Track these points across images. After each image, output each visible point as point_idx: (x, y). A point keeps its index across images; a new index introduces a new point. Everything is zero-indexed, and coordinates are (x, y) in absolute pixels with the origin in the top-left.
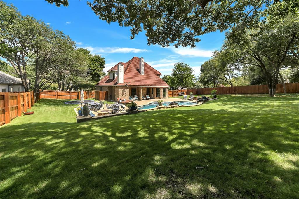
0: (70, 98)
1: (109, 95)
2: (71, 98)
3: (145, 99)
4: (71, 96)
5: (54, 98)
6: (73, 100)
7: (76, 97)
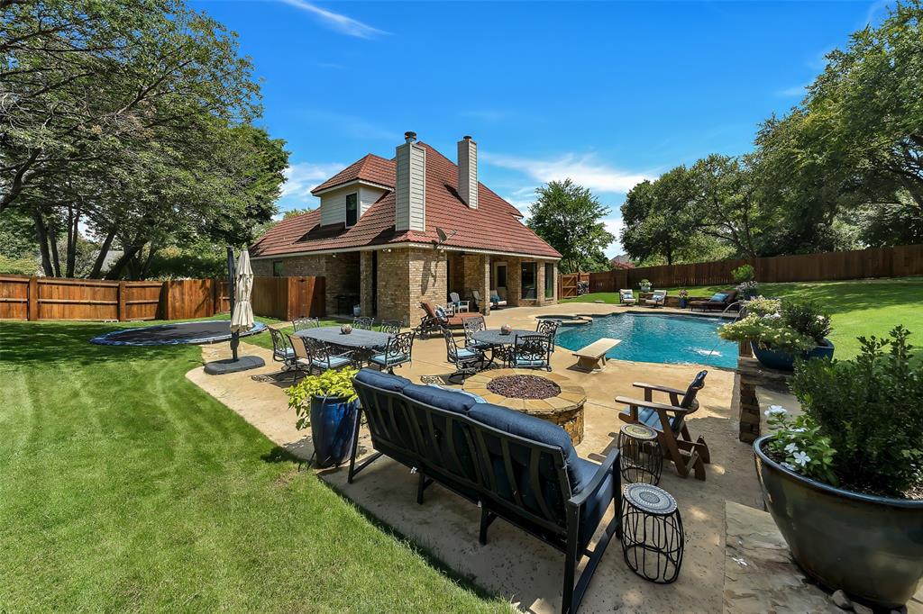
0: (114, 314)
1: (329, 297)
2: (124, 315)
3: (503, 307)
4: (123, 303)
5: (19, 319)
6: (137, 323)
7: (152, 310)
